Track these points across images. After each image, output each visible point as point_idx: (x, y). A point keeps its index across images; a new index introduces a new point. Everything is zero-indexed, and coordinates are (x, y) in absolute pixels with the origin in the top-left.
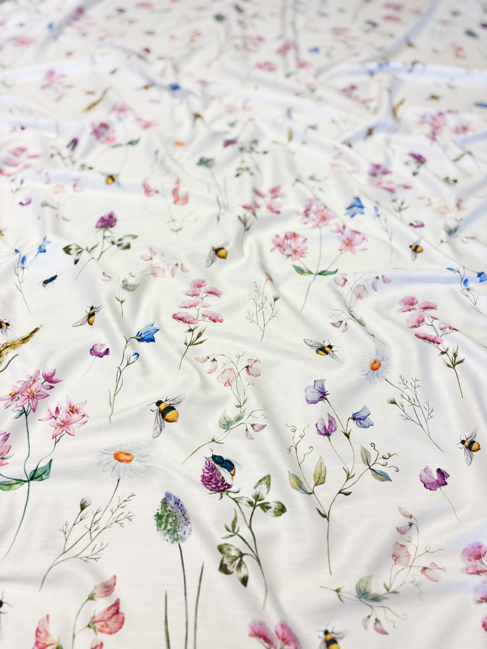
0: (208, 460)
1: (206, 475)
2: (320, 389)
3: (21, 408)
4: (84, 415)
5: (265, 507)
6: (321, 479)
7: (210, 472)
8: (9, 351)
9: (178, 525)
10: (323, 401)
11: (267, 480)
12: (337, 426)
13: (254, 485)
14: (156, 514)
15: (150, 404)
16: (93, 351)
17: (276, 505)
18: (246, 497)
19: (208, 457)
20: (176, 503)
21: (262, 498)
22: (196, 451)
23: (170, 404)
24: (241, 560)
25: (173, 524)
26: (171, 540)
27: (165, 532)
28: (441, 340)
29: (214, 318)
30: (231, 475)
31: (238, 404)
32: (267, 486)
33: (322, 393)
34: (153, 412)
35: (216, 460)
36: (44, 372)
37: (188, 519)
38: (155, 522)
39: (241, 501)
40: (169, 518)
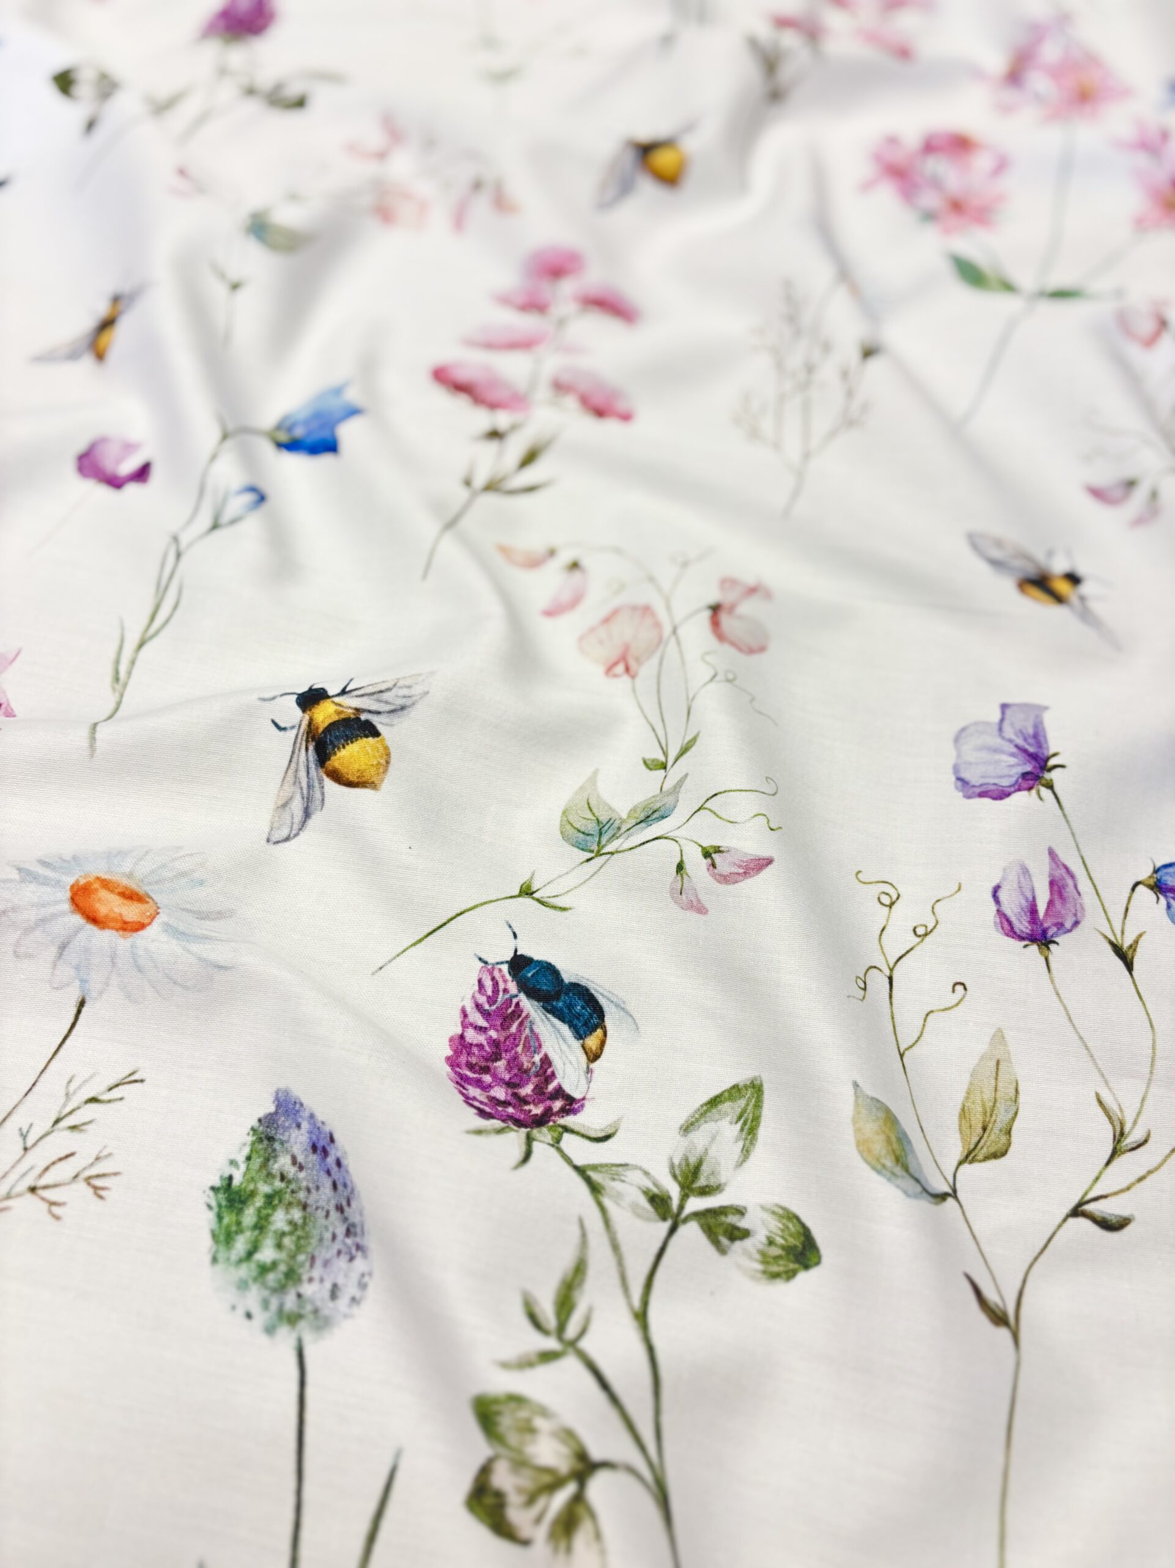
0: (491, 972)
1: (471, 1036)
2: (1025, 739)
5: (723, 1229)
6: (993, 1137)
7: (493, 1027)
9: (309, 1249)
10: (1034, 792)
11: (747, 1105)
12: (1083, 909)
13: (682, 1116)
14: (217, 1183)
15: (274, 698)
16: (89, 462)
17: (775, 1225)
18: (641, 1169)
19: (491, 960)
20: (314, 1148)
21: (713, 1182)
22: (445, 924)
23: (358, 710)
24: (578, 1498)
25: (286, 1241)
26: (267, 1315)
27: (245, 1271)
29: (599, 401)
30: (586, 1053)
31: (653, 755)
32: (742, 1130)
33: (1033, 757)
34: (282, 733)
35: (528, 978)
37: (358, 1230)
38: (207, 1219)
39: (617, 1185)
40: (274, 1208)
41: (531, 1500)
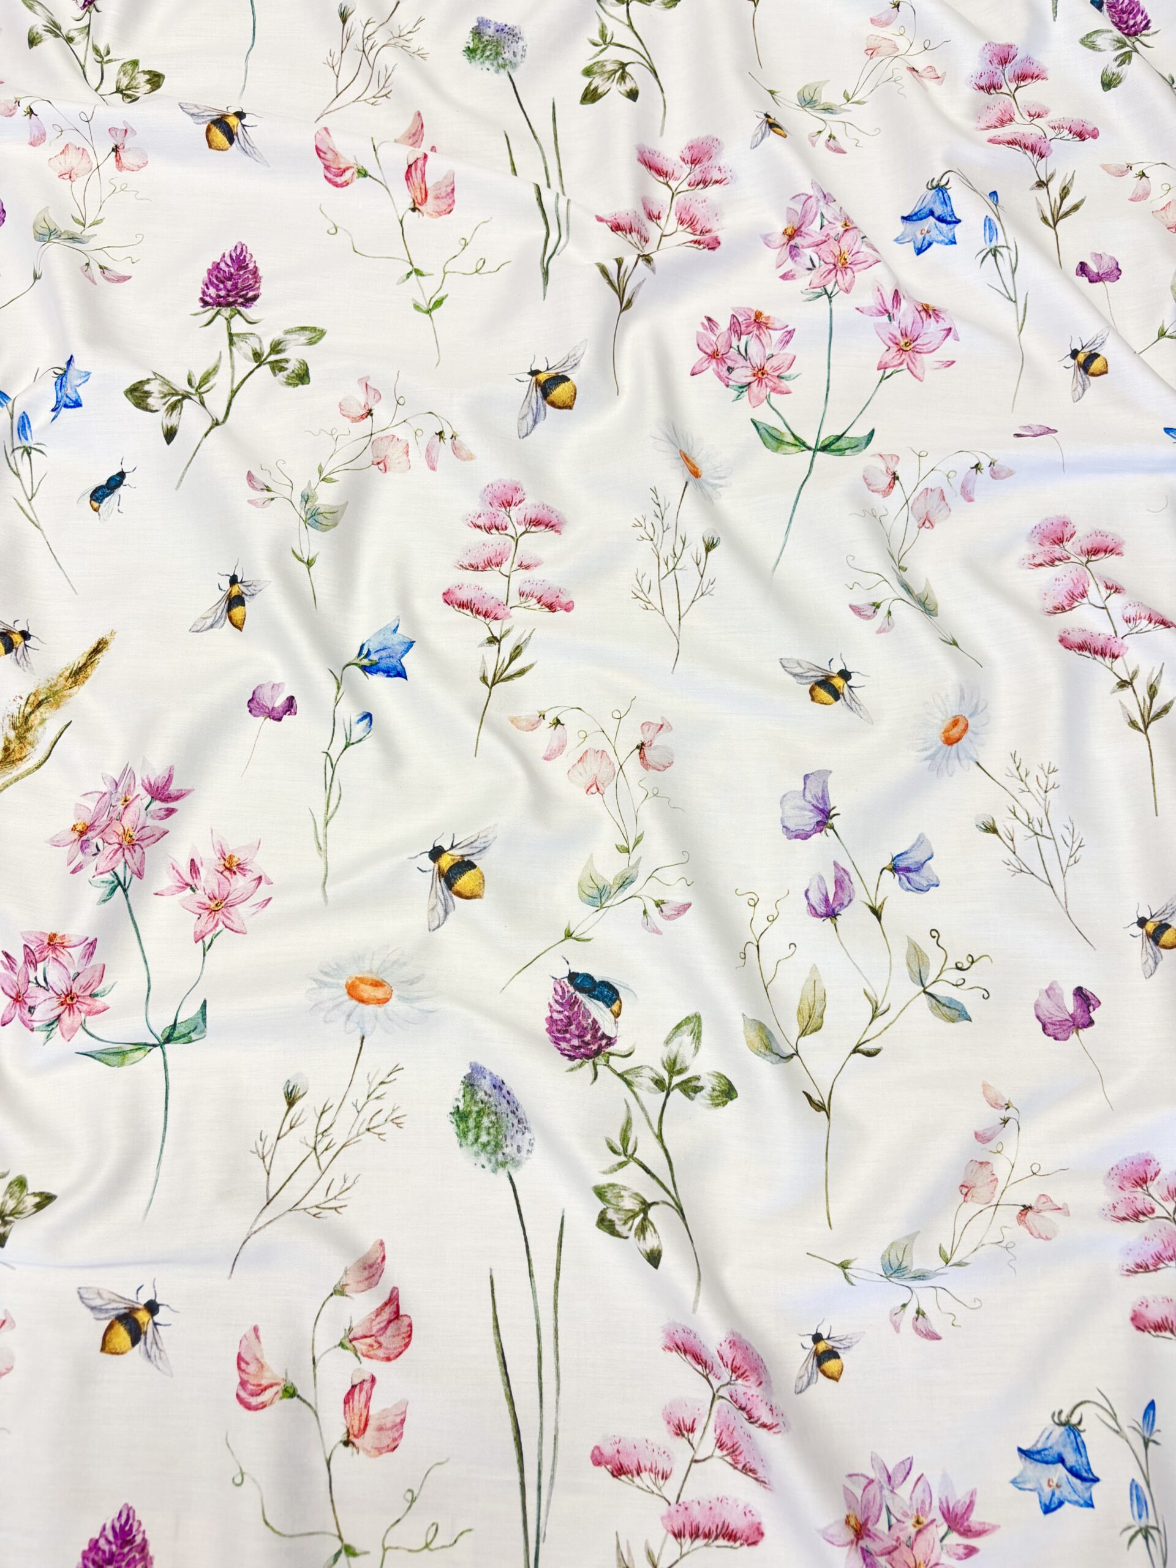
0: (559, 983)
1: (556, 1016)
2: (817, 800)
3: (108, 877)
4: (260, 878)
5: (690, 1088)
6: (815, 1021)
7: (565, 1010)
8: (47, 715)
9: (503, 1133)
10: (823, 832)
11: (694, 1026)
12: (854, 891)
13: (664, 1037)
14: (453, 1111)
15: (416, 857)
16: (255, 705)
17: (715, 1081)
18: (649, 1067)
19: (558, 977)
20: (495, 1087)
21: (683, 1066)
22: (531, 963)
23: (462, 856)
24: (645, 1219)
25: (491, 1131)
26: (491, 1165)
27: (476, 1148)
28: (1122, 645)
29: (550, 600)
30: (613, 1014)
31: (621, 844)
32: (694, 1038)
33: (822, 811)
34: (425, 874)
35: (578, 983)
36: (145, 777)
37: (524, 1121)
38: (452, 1129)
39: (639, 1079)
40: (482, 1117)
41: (625, 1223)
